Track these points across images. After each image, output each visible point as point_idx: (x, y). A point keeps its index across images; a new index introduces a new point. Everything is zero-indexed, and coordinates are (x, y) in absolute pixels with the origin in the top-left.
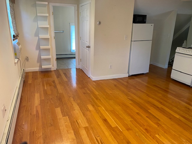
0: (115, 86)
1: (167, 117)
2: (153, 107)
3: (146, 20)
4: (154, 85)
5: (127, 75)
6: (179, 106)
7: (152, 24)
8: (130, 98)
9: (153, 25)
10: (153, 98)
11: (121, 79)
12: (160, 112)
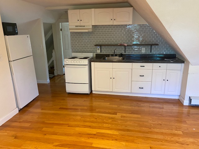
0: (16, 137)
1: (113, 140)
2: (91, 137)
3: (17, 30)
4: (59, 109)
5: (17, 111)
6: (104, 120)
7: (27, 35)
8: (57, 144)
9: (29, 36)
10: (78, 126)
11: (11, 121)
12: (102, 139)
